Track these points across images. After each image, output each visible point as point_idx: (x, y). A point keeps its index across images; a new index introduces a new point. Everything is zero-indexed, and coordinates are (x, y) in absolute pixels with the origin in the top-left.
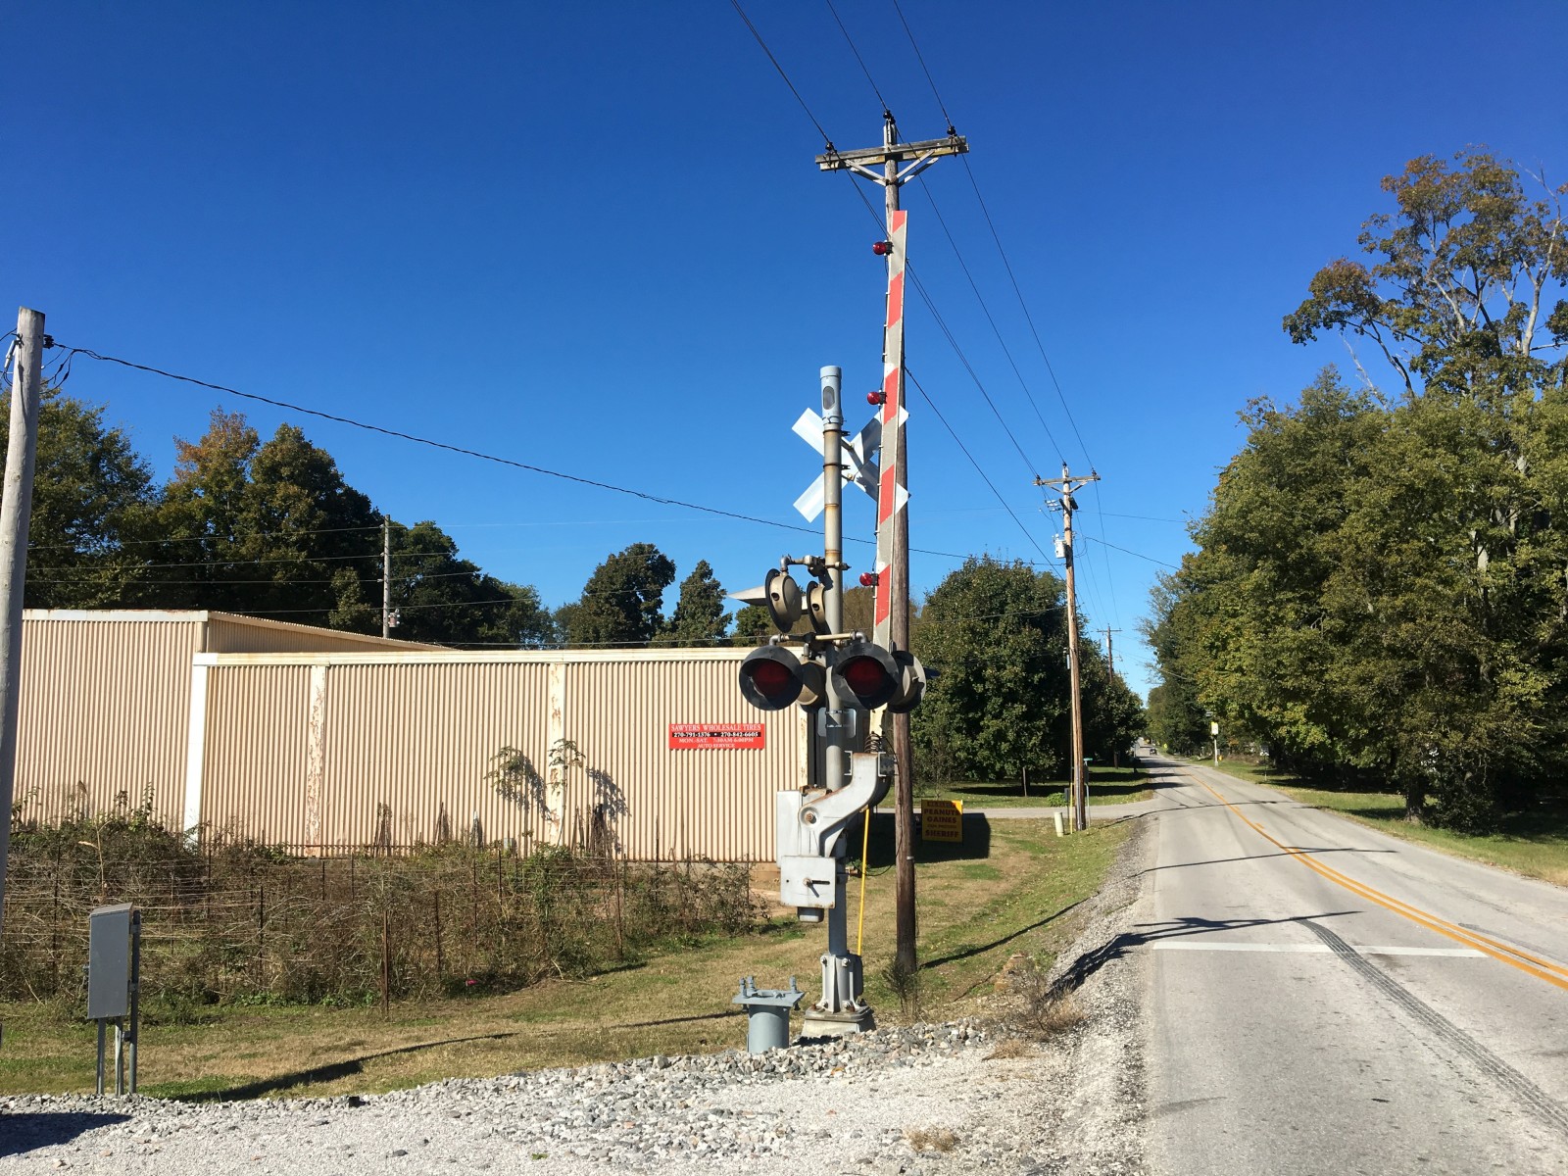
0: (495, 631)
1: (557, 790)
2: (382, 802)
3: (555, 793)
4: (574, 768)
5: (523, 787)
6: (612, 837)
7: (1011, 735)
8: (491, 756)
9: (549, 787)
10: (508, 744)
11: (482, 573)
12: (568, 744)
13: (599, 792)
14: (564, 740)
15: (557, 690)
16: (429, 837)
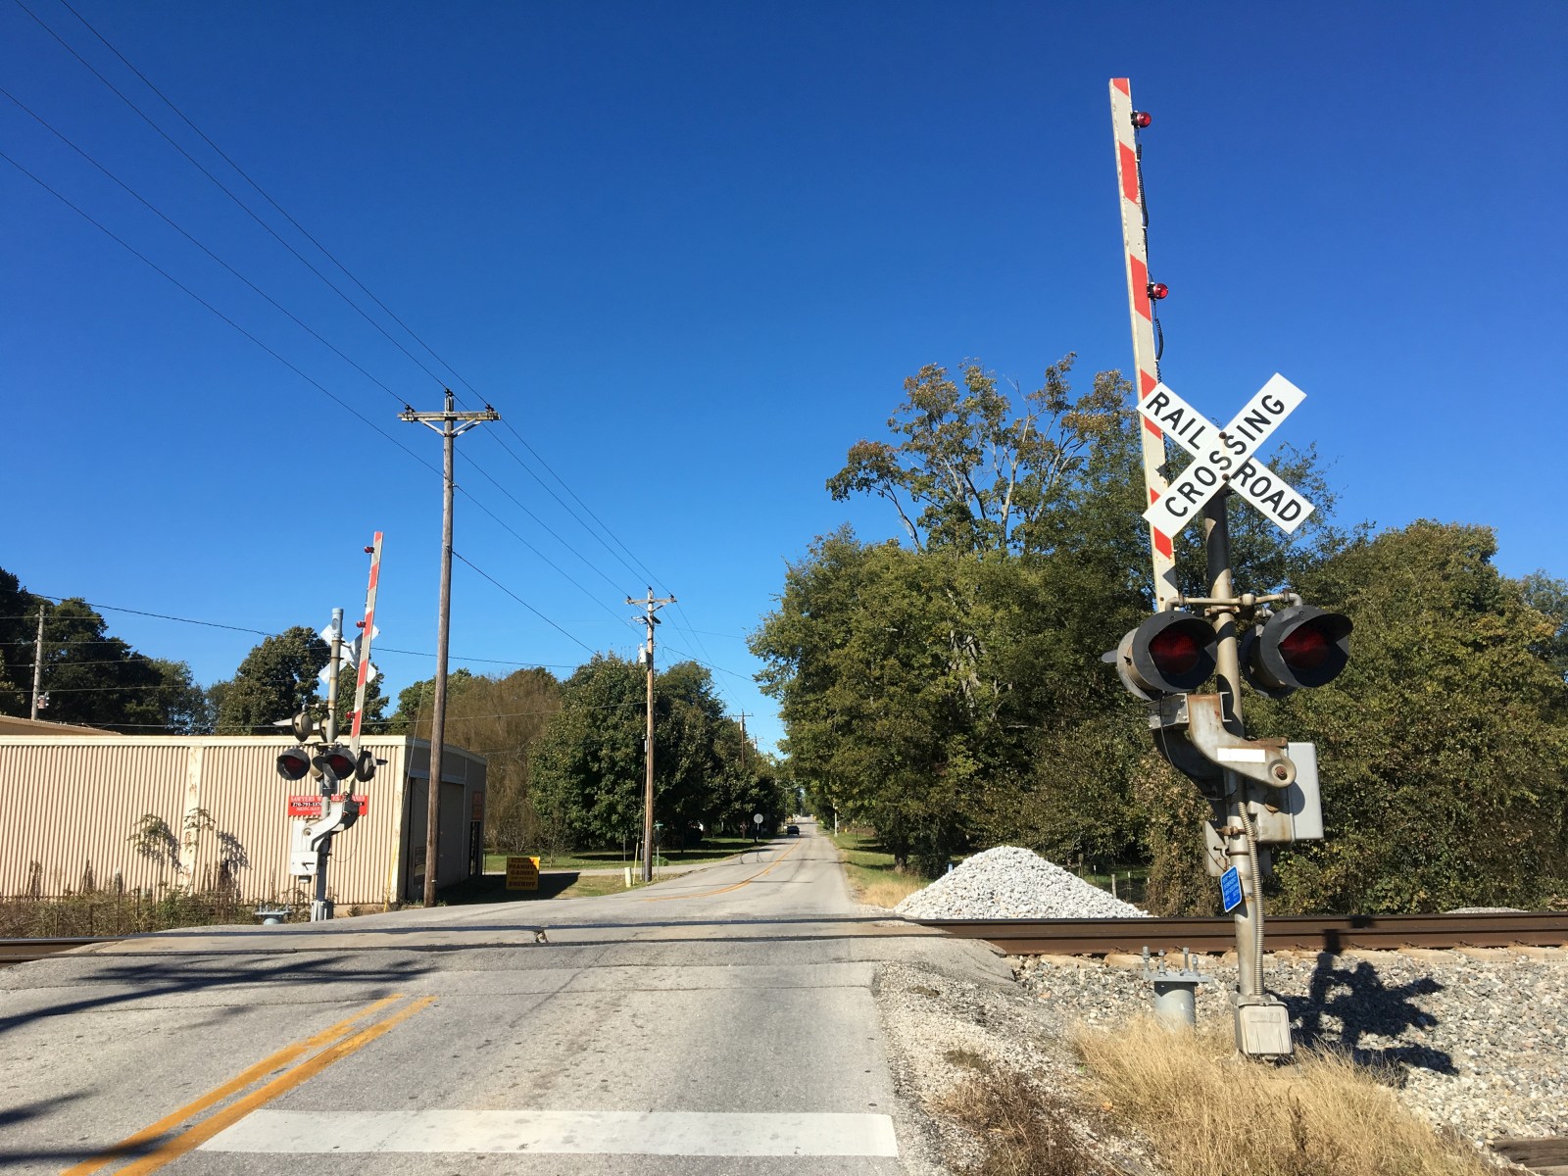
0: (144, 707)
1: (190, 848)
2: (34, 860)
3: (188, 851)
4: (205, 831)
5: (161, 846)
6: (233, 884)
7: (620, 808)
8: (134, 822)
9: (183, 846)
10: (150, 812)
11: (132, 651)
12: (202, 812)
13: (227, 850)
14: (198, 809)
15: (195, 768)
16: (76, 887)
